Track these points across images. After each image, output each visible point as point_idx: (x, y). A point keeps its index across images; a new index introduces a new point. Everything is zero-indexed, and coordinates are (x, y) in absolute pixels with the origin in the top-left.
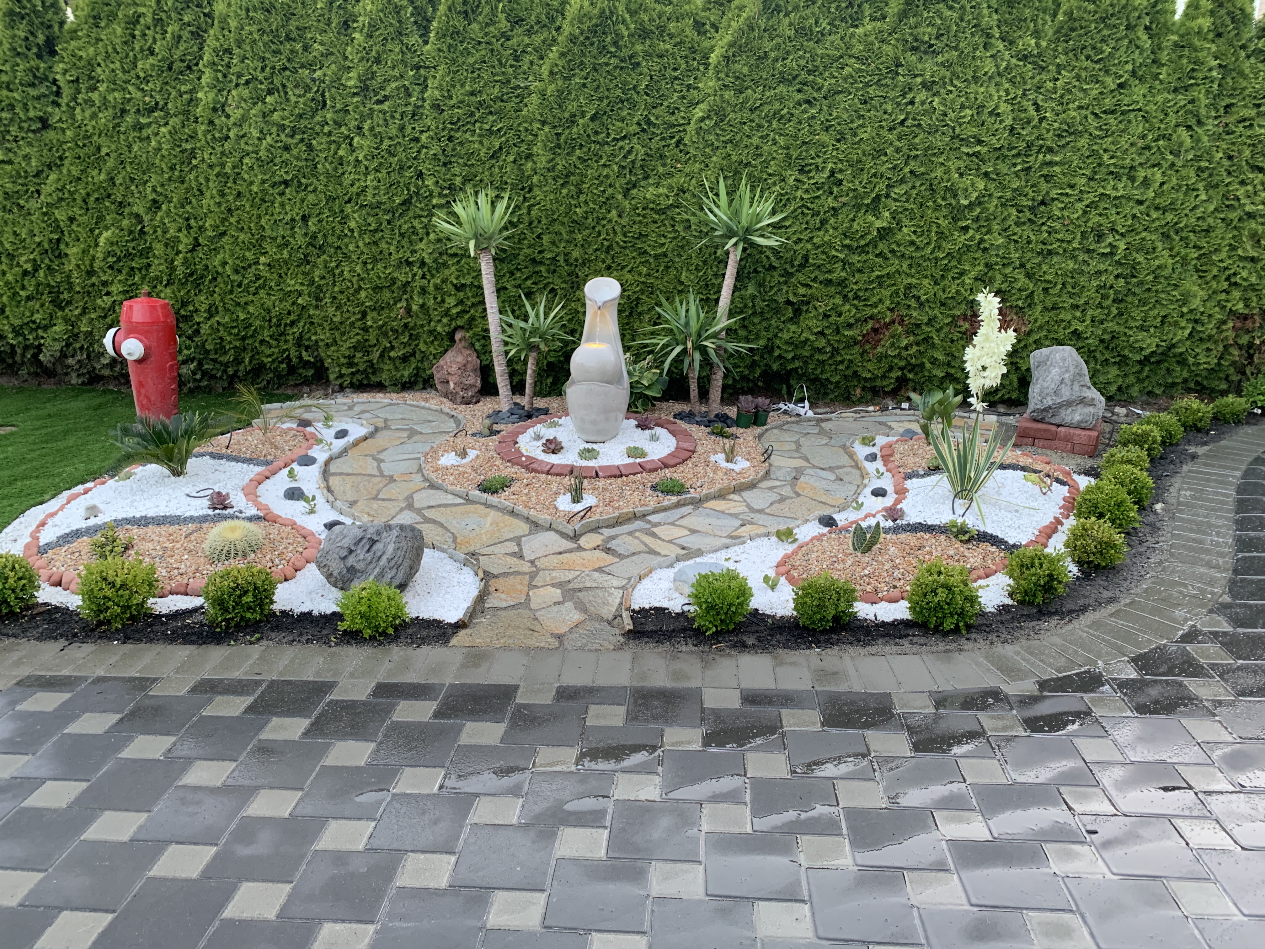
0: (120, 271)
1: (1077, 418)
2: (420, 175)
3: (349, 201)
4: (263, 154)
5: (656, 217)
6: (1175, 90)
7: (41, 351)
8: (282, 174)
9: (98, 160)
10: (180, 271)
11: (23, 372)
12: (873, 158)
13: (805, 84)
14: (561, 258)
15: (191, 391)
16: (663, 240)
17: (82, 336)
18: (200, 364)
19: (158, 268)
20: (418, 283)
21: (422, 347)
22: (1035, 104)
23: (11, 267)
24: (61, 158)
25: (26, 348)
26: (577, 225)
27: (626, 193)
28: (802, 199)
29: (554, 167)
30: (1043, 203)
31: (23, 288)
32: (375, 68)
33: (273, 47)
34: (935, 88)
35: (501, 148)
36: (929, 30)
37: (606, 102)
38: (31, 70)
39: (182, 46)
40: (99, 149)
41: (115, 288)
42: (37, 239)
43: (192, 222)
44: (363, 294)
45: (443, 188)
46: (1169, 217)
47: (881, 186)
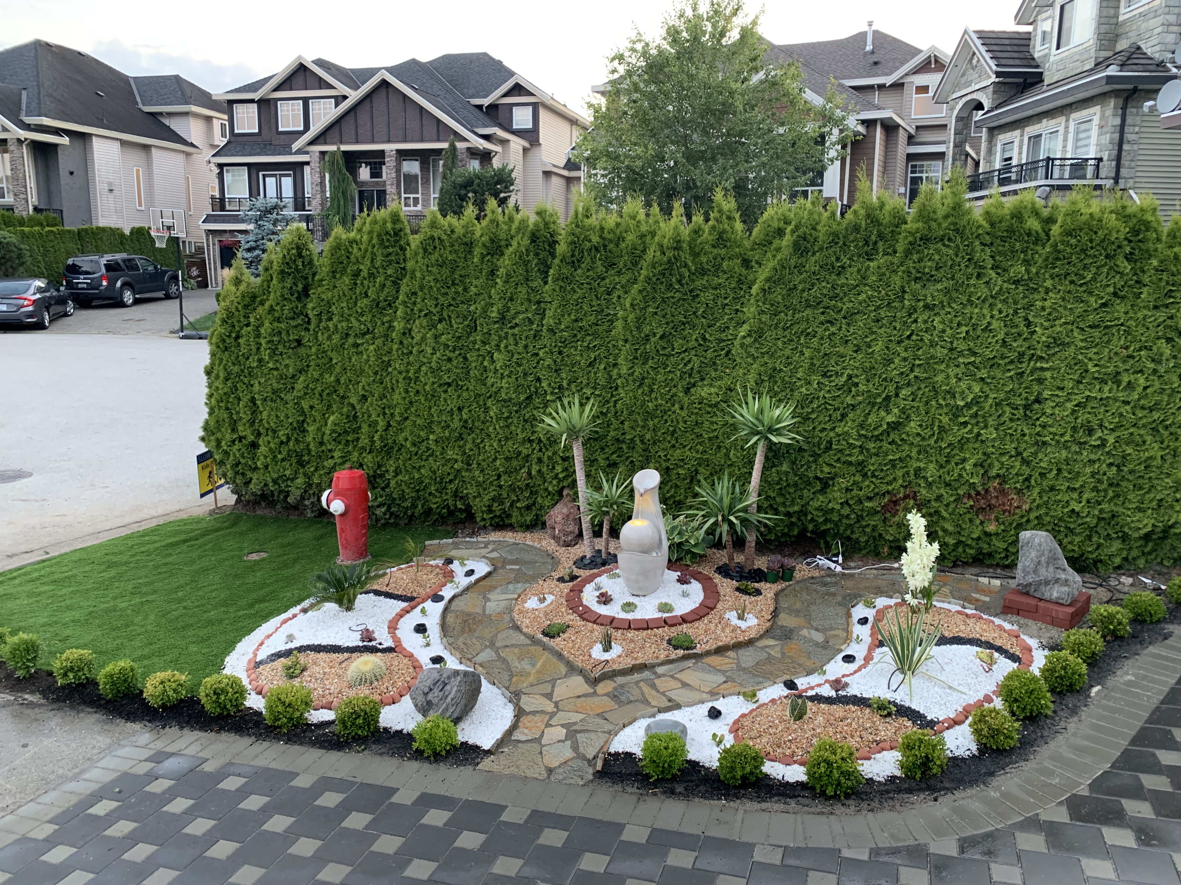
0: (340, 443)
1: (1055, 595)
2: (539, 380)
3: (490, 397)
4: (434, 365)
5: (709, 409)
6: (1156, 307)
7: (288, 495)
8: (446, 379)
9: (329, 367)
10: (378, 444)
11: (279, 506)
12: (884, 365)
13: (828, 307)
14: (637, 439)
15: (384, 525)
16: (715, 427)
17: (314, 486)
18: (389, 507)
19: (364, 441)
20: (536, 455)
21: (539, 500)
22: (1026, 319)
23: (274, 438)
24: (308, 366)
25: (280, 492)
26: (649, 415)
27: (687, 391)
28: (824, 397)
29: (633, 373)
30: (1037, 401)
31: (280, 453)
32: (509, 304)
33: (443, 291)
34: (937, 310)
35: (595, 359)
36: (929, 264)
37: (671, 325)
38: (292, 309)
39: (386, 290)
40: (331, 359)
41: (337, 454)
42: (290, 420)
43: (387, 411)
44: (498, 463)
45: (554, 388)
46: (1156, 415)
47: (892, 388)
